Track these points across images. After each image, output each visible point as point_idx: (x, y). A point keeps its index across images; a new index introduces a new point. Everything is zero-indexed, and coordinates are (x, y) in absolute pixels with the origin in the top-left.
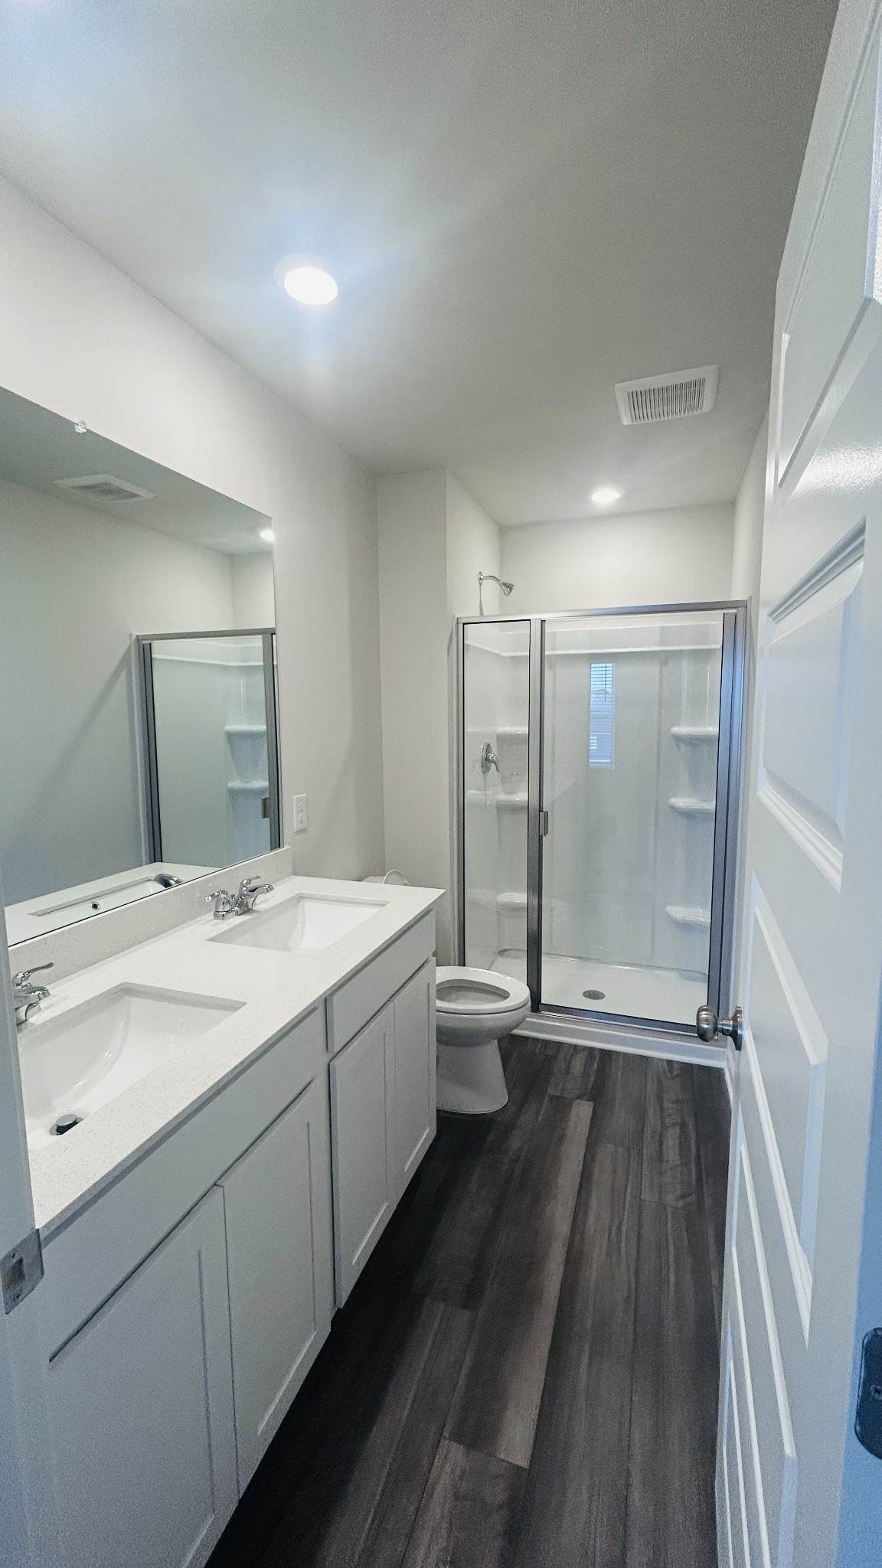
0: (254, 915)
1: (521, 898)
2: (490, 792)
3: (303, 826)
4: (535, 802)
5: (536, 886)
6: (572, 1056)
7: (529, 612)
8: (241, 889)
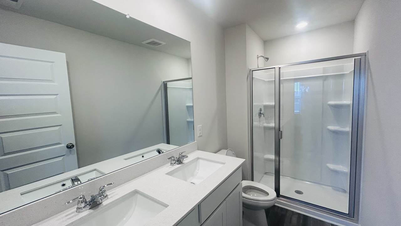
0: (183, 165)
1: (273, 157)
2: (261, 123)
3: (201, 135)
4: (277, 126)
5: (278, 153)
6: (292, 216)
7: (275, 65)
8: (179, 155)
